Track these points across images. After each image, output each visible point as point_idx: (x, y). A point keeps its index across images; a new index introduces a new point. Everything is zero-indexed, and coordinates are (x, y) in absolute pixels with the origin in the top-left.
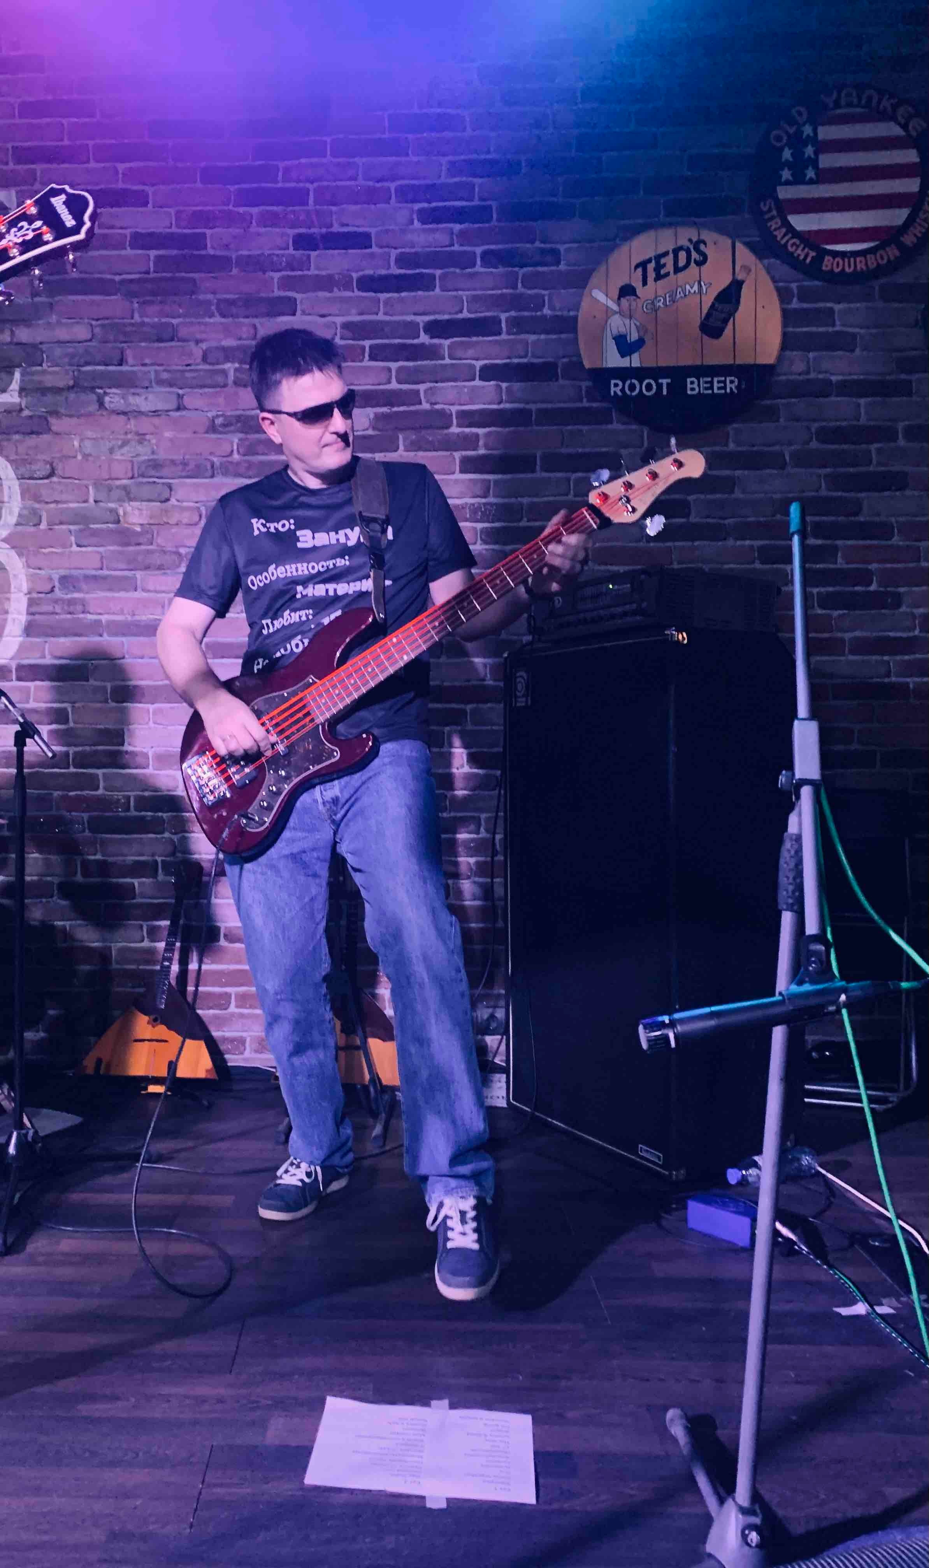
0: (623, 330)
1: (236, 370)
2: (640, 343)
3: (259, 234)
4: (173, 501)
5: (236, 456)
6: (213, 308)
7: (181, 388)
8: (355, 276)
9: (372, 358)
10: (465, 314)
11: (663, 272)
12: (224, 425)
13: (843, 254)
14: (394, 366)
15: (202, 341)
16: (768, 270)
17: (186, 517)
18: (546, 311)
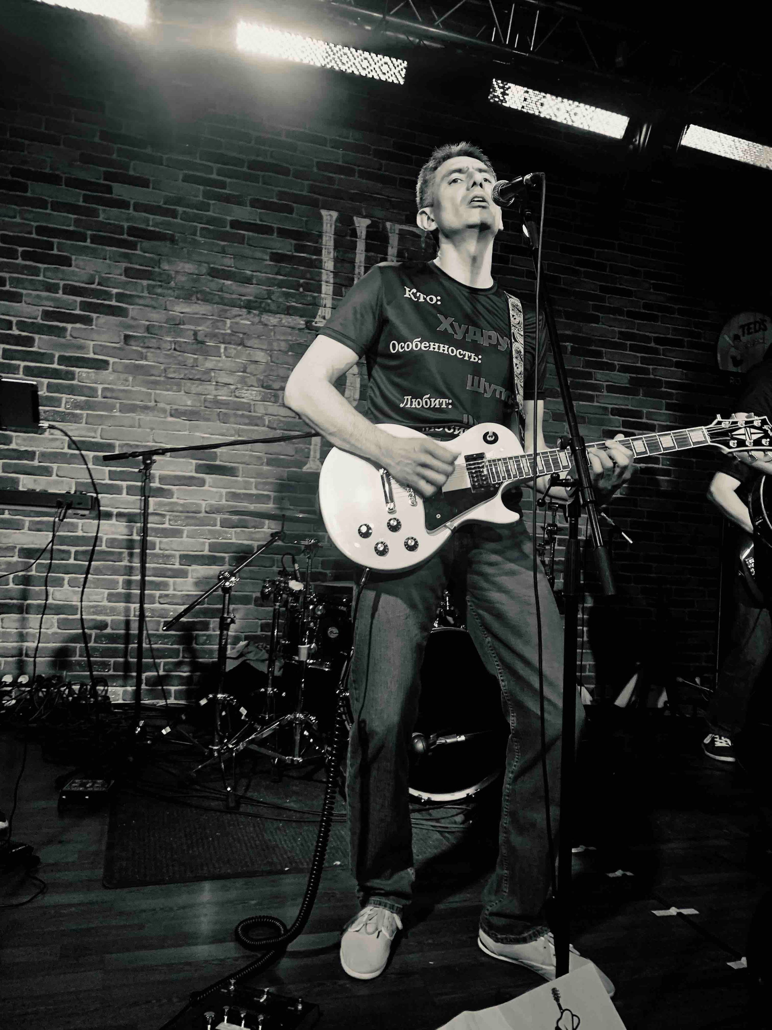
0: (735, 355)
2: (741, 362)
8: (626, 309)
9: (631, 350)
11: (750, 331)
18: (702, 340)
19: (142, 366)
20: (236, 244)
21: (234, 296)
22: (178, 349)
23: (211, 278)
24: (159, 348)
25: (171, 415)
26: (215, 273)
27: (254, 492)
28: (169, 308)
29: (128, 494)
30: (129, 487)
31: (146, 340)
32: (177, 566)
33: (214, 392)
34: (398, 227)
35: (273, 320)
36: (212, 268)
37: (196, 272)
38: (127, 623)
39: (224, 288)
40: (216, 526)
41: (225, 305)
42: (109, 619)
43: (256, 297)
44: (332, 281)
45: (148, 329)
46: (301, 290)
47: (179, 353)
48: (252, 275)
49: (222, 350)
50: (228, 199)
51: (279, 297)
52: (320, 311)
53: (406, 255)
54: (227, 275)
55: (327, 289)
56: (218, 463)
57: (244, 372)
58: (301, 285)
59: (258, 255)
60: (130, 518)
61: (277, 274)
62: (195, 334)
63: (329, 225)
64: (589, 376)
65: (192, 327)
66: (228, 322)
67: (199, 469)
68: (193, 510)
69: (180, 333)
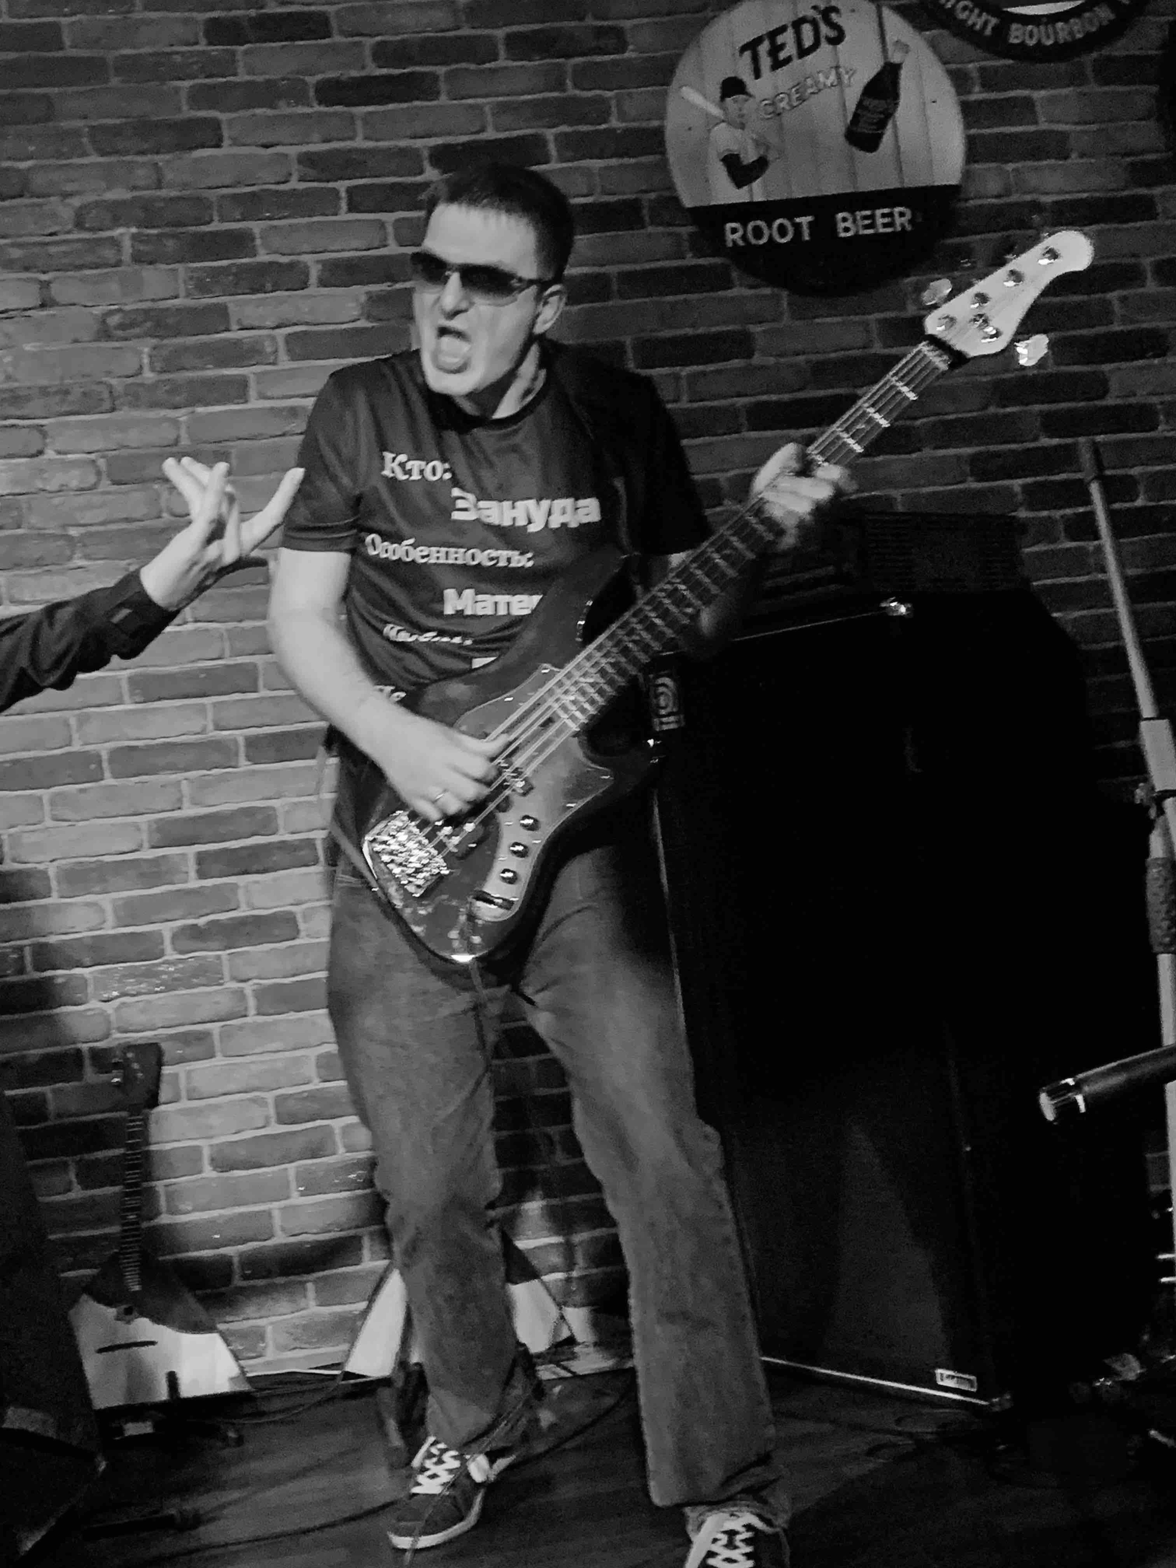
0: (735, 148)
1: (134, 237)
2: (761, 165)
3: (150, 22)
4: (50, 454)
5: (149, 376)
6: (85, 140)
7: (44, 273)
8: (312, 80)
9: (353, 208)
10: (490, 134)
11: (782, 55)
12: (122, 326)
13: (1035, 20)
14: (389, 218)
15: (71, 195)
16: (933, 45)
17: (74, 479)
18: (615, 123)
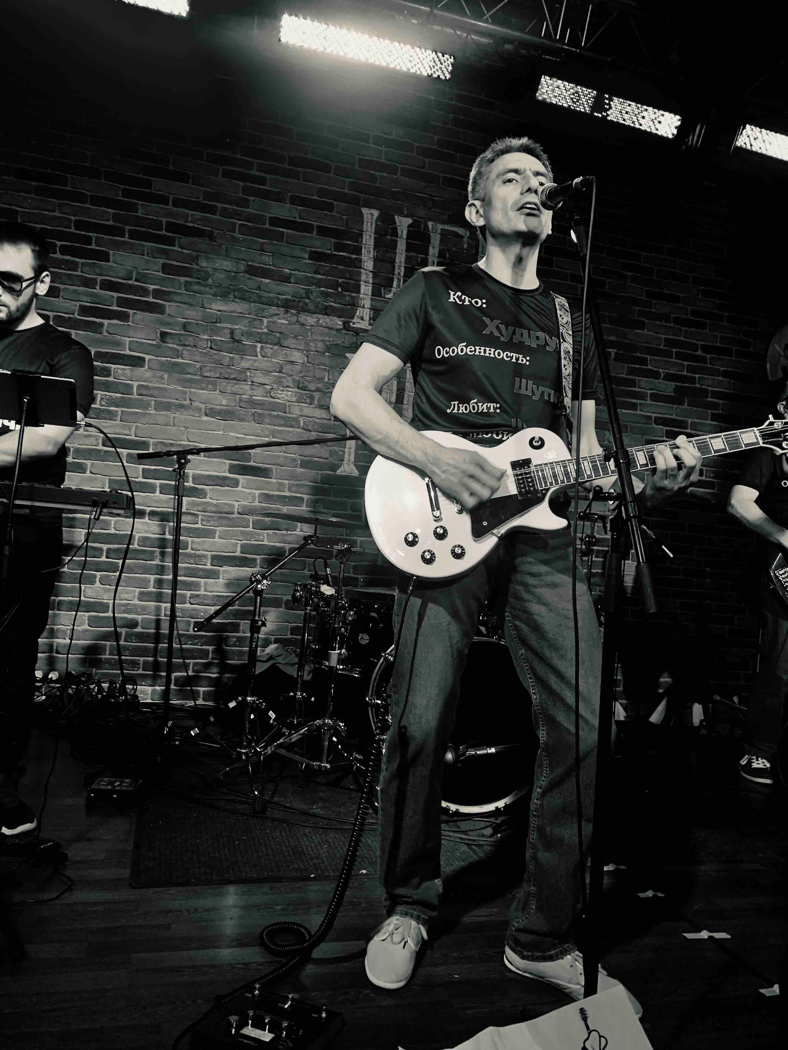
8: (673, 316)
9: (676, 358)
10: (718, 344)
14: (686, 363)
18: (752, 349)
19: (177, 364)
20: (275, 242)
21: (271, 295)
22: (213, 347)
23: (248, 276)
24: (195, 346)
25: (206, 415)
26: (253, 271)
27: (287, 494)
28: (205, 305)
29: (161, 493)
30: (162, 486)
31: (182, 338)
32: (209, 567)
33: (249, 392)
34: (440, 227)
35: (311, 320)
36: (251, 265)
37: (234, 270)
38: (158, 622)
39: (262, 286)
40: (249, 527)
41: (262, 304)
42: (139, 618)
43: (293, 296)
44: (371, 281)
45: (185, 327)
46: (340, 289)
47: (215, 352)
48: (291, 274)
49: (259, 350)
50: (267, 195)
51: (318, 296)
52: (358, 312)
53: (448, 255)
54: (265, 273)
55: (366, 289)
56: (252, 463)
57: (280, 372)
58: (340, 285)
59: (298, 253)
60: (163, 517)
61: (316, 272)
62: (232, 332)
63: (369, 224)
64: (633, 383)
65: (229, 326)
66: (265, 320)
67: (232, 469)
68: (226, 510)
69: (217, 331)
